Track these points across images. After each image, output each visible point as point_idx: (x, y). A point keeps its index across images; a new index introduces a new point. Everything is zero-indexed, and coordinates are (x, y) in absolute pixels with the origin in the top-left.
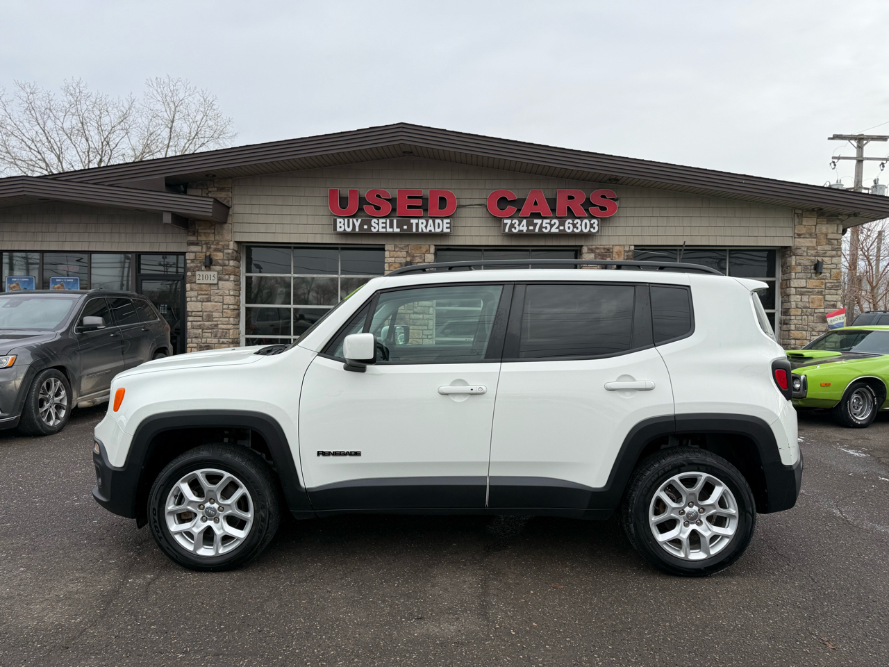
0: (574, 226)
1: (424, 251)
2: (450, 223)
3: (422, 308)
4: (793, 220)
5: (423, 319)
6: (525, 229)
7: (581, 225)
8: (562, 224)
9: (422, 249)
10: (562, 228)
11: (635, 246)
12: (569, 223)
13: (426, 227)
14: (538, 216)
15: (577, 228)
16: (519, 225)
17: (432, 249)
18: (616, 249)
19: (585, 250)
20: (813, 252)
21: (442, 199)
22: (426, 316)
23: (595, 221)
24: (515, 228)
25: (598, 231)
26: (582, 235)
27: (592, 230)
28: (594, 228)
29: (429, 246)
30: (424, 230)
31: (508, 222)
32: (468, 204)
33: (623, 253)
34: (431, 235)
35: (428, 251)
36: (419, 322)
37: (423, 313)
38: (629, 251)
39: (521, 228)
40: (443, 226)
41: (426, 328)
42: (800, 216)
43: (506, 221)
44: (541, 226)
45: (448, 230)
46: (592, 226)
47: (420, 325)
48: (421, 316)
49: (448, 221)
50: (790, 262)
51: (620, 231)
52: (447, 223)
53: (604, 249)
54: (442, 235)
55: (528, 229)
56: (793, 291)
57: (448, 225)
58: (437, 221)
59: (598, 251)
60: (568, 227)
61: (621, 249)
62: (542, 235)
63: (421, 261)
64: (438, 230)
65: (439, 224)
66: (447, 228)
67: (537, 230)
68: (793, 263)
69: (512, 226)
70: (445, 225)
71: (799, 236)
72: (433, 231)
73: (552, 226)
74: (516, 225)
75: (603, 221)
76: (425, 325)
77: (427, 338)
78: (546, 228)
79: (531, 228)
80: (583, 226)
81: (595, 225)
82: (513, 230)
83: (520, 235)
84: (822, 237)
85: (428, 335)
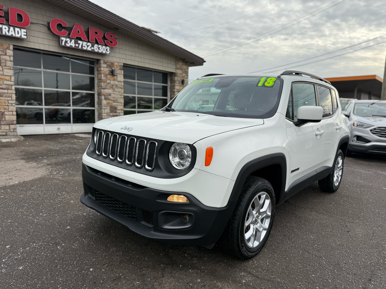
0: (99, 48)
1: (5, 48)
2: (26, 32)
3: (7, 86)
4: (176, 62)
5: (8, 93)
6: (73, 45)
7: (102, 48)
8: (93, 46)
9: (4, 46)
10: (93, 48)
11: (124, 64)
12: (96, 46)
13: (9, 31)
14: (80, 39)
15: (100, 50)
16: (70, 42)
17: (11, 47)
18: (116, 64)
19: (102, 62)
20: (181, 76)
21: (19, 16)
22: (10, 91)
23: (108, 48)
24: (68, 44)
25: (110, 53)
26: (102, 54)
27: (107, 52)
28: (108, 51)
29: (9, 45)
30: (7, 34)
31: (64, 39)
32: (35, 22)
33: (118, 66)
34: (12, 38)
35: (8, 48)
36: (5, 95)
37: (8, 89)
38: (121, 66)
39: (71, 44)
40: (20, 33)
41: (10, 99)
42: (178, 61)
43: (62, 38)
44: (82, 46)
45: (25, 37)
46: (107, 50)
47: (6, 97)
48: (6, 91)
49: (25, 31)
50: (175, 79)
51: (117, 55)
52: (24, 32)
53: (111, 63)
54: (20, 39)
55: (75, 46)
56: (176, 90)
57: (25, 34)
58: (17, 29)
59: (108, 63)
60: (96, 48)
61: (118, 64)
62: (82, 51)
63: (3, 54)
64: (18, 36)
65: (18, 32)
66: (24, 35)
67: (80, 47)
68: (176, 79)
69: (66, 42)
70: (23, 34)
71: (178, 69)
72: (14, 35)
73: (88, 46)
74: (69, 42)
75: (111, 49)
76: (9, 97)
77: (12, 105)
78: (85, 47)
79: (77, 45)
80: (103, 49)
81: (108, 50)
82: (67, 44)
83: (70, 48)
84: (184, 70)
85: (12, 104)
